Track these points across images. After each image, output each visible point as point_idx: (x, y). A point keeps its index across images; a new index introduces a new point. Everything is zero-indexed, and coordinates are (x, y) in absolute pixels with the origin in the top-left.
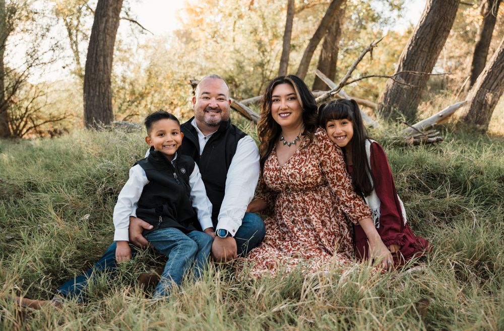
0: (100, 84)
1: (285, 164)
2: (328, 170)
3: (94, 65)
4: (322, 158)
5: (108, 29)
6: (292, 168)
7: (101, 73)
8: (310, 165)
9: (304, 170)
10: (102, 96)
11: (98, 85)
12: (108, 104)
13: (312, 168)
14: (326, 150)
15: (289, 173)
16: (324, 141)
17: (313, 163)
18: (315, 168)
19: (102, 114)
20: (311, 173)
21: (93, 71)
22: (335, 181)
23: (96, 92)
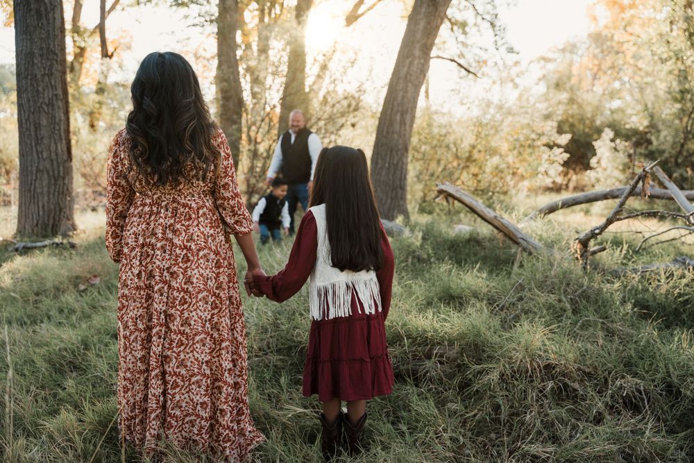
0: (391, 151)
3: (387, 124)
5: (411, 75)
7: (396, 136)
10: (392, 168)
11: (389, 153)
12: (401, 180)
19: (389, 194)
21: (385, 133)
23: (385, 163)
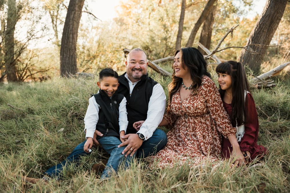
0: (70, 50)
1: (185, 101)
2: (210, 105)
3: (66, 39)
4: (207, 98)
5: (75, 18)
6: (188, 103)
7: (71, 44)
8: (199, 102)
9: (196, 105)
10: (71, 57)
11: (68, 51)
12: (74, 62)
13: (201, 104)
14: (210, 93)
15: (187, 106)
16: (209, 88)
17: (202, 101)
18: (202, 104)
19: (70, 68)
20: (200, 107)
21: (66, 43)
22: (214, 112)
23: (67, 55)
